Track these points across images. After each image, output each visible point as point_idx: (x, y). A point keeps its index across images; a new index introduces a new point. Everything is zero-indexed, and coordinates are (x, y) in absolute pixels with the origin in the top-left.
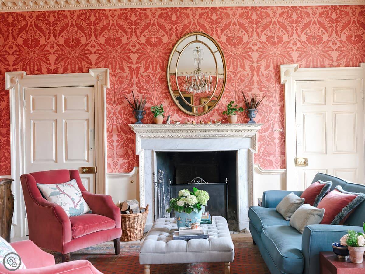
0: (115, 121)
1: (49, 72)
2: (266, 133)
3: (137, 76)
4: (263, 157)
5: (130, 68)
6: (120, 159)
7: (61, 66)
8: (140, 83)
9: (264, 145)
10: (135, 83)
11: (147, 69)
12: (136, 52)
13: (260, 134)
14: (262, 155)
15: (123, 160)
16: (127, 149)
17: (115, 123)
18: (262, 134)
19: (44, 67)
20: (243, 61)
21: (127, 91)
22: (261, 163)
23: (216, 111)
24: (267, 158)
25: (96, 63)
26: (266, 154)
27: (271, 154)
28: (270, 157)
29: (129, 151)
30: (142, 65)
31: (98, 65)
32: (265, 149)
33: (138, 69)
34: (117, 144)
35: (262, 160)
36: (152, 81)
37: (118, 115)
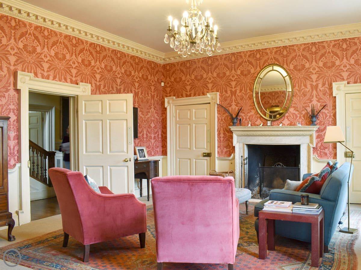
0: (222, 124)
1: (187, 96)
2: (322, 133)
3: (235, 96)
4: (320, 150)
5: (231, 91)
6: (224, 148)
7: (193, 92)
8: (237, 100)
9: (321, 142)
10: (234, 100)
11: (241, 91)
12: (234, 81)
13: (318, 134)
14: (319, 149)
15: (226, 149)
16: (229, 143)
17: (222, 126)
18: (320, 133)
19: (184, 93)
20: (306, 81)
21: (229, 106)
22: (318, 154)
23: (286, 117)
24: (323, 151)
25: (212, 89)
26: (322, 148)
27: (326, 148)
28: (325, 150)
29: (230, 144)
30: (238, 89)
31: (213, 90)
32: (321, 144)
33: (236, 91)
34: (223, 139)
35: (319, 152)
36: (244, 98)
37: (224, 120)
